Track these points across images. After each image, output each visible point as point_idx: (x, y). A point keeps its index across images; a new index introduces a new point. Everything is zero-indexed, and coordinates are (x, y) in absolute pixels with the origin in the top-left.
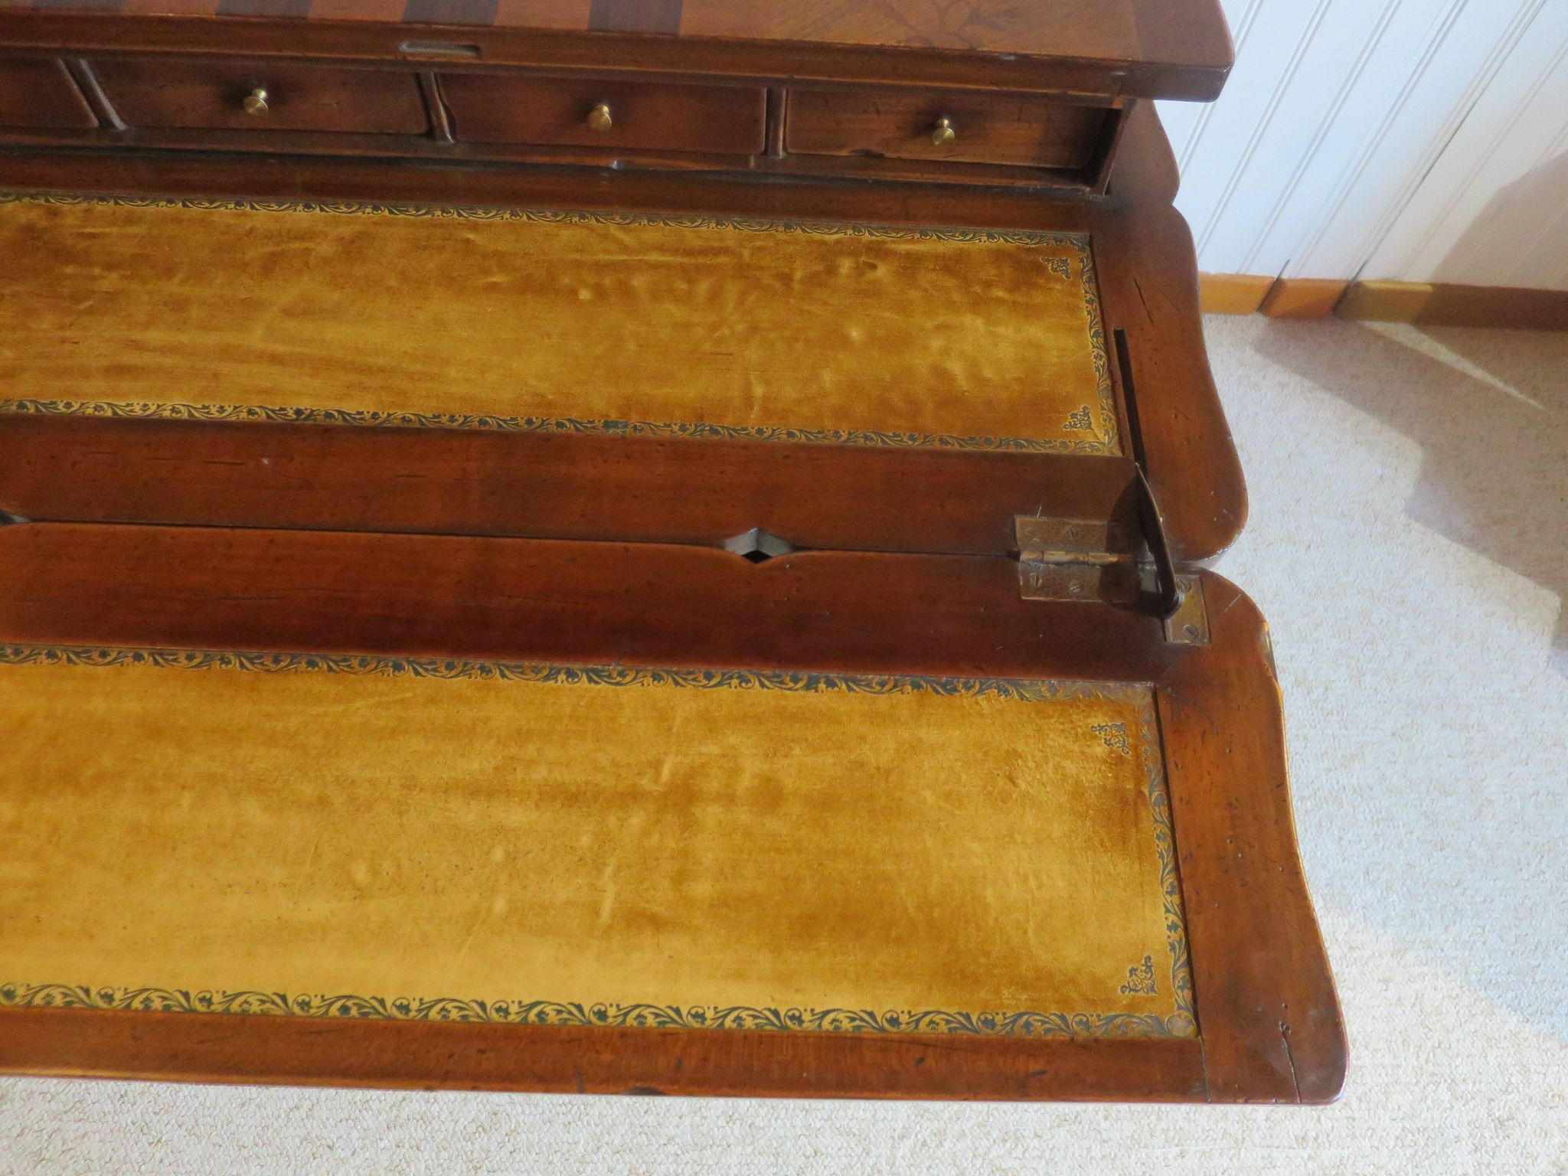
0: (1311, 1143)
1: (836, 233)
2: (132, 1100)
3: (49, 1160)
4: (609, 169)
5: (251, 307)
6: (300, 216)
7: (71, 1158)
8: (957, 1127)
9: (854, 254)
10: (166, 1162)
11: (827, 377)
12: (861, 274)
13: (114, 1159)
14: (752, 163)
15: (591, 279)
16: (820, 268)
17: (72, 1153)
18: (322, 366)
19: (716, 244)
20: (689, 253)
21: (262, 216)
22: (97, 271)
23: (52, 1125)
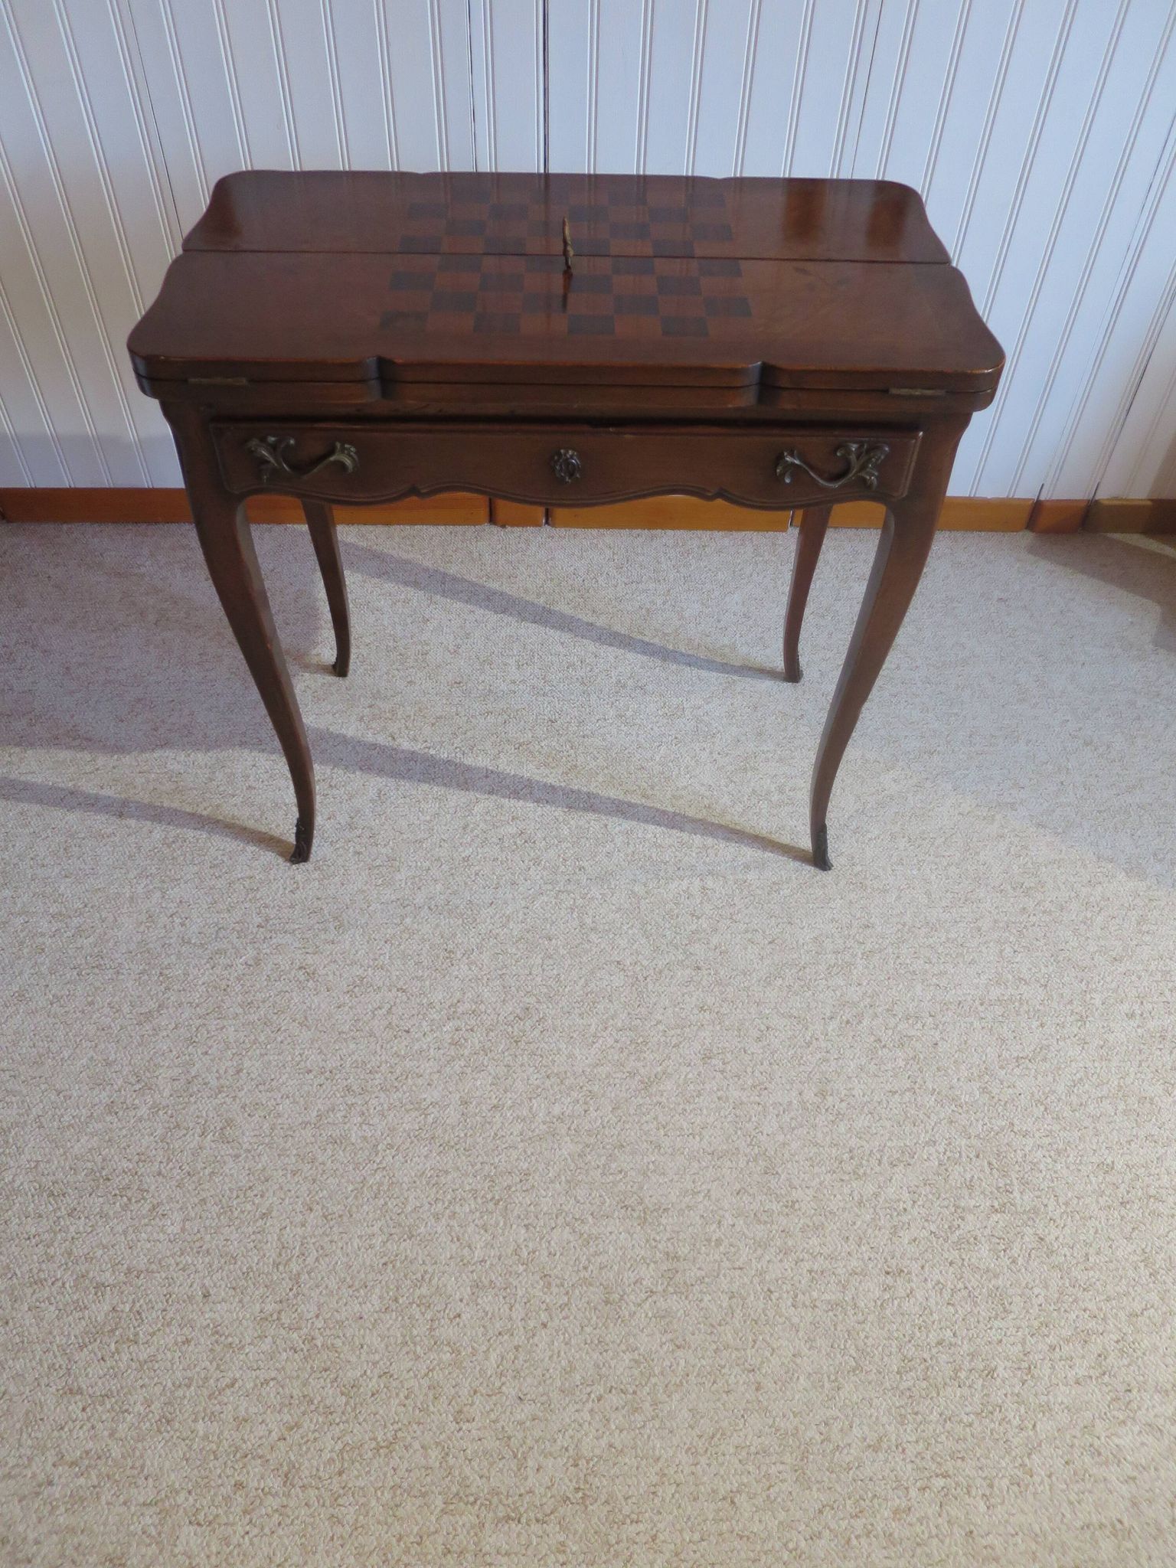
0: (1137, 1017)
8: (871, 1011)
10: (286, 1042)
13: (247, 1041)
17: (215, 1038)
23: (199, 1022)
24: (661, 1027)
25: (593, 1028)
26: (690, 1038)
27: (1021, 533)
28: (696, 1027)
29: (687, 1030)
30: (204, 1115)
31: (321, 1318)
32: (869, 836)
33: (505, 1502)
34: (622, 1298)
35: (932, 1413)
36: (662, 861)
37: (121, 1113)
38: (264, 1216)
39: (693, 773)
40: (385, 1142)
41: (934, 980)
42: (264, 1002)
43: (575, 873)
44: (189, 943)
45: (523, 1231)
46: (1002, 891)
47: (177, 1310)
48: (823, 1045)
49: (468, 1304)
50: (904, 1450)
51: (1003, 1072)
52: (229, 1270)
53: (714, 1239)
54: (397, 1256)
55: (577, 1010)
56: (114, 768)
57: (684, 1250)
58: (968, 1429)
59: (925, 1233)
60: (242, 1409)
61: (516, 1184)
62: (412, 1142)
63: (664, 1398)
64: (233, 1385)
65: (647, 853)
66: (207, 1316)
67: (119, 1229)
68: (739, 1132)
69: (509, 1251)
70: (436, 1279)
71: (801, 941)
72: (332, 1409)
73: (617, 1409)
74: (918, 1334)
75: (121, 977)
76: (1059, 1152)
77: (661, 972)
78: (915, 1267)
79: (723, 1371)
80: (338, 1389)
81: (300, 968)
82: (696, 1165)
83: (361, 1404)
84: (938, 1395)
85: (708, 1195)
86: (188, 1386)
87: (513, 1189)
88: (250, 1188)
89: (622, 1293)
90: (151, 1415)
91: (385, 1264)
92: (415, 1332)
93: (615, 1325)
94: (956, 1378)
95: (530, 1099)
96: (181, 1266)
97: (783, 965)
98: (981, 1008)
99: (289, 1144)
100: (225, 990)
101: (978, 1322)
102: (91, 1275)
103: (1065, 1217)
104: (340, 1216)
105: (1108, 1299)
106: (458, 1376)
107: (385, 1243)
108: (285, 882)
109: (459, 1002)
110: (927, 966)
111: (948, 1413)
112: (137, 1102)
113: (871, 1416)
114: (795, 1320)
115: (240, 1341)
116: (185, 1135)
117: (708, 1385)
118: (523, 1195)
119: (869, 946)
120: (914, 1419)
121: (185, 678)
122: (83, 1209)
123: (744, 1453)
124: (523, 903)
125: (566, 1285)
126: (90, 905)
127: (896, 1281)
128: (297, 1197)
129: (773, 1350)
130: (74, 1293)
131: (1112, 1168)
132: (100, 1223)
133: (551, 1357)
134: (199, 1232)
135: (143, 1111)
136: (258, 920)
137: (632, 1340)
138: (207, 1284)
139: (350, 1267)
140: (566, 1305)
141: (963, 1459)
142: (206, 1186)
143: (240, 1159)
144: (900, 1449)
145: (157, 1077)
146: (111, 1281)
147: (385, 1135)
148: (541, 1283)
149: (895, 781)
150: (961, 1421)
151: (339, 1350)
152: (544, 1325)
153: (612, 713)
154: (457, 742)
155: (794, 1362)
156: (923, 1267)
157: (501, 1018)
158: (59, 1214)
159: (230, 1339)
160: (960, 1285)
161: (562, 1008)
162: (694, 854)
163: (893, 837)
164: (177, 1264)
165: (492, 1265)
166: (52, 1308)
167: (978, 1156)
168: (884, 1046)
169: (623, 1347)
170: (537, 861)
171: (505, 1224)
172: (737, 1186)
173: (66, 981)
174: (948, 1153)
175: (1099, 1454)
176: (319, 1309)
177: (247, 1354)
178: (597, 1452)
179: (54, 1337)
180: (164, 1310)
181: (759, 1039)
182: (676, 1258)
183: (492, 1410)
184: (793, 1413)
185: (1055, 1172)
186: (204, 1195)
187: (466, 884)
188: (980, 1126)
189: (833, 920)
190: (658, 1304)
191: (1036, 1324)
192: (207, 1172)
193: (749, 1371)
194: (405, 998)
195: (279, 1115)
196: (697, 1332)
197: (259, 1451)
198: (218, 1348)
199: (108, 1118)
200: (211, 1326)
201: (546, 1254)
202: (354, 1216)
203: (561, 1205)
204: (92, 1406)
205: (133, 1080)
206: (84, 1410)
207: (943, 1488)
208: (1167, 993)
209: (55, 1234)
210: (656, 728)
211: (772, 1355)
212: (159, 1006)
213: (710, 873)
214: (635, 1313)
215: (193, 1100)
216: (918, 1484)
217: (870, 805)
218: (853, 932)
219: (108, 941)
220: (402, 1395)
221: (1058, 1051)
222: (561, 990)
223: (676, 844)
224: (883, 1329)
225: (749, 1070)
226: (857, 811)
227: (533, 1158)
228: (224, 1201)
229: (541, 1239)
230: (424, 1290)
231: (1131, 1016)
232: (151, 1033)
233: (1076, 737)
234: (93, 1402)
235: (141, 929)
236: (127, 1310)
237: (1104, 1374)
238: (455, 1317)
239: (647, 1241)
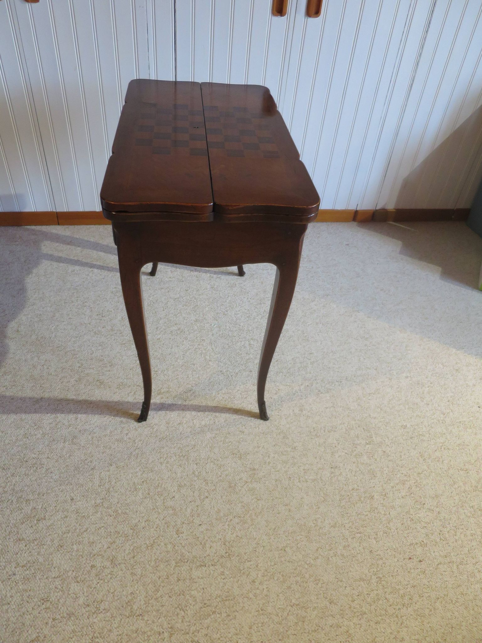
24: (239, 392)
25: (214, 394)
27: (351, 223)
30: (64, 435)
31: (119, 503)
32: (308, 324)
33: (199, 560)
34: (235, 485)
35: (353, 513)
36: (233, 336)
37: (29, 438)
38: (92, 469)
39: (242, 306)
40: (138, 439)
41: (337, 370)
42: (84, 393)
43: (201, 342)
44: (51, 374)
45: (195, 466)
46: (357, 339)
47: (61, 506)
48: (300, 394)
49: (177, 493)
50: (344, 526)
51: (365, 399)
52: (80, 490)
53: (267, 462)
54: (147, 478)
55: (207, 388)
56: (13, 314)
57: (257, 467)
58: (366, 517)
59: (344, 454)
60: (91, 539)
61: (191, 450)
62: (149, 438)
63: (255, 518)
64: (86, 531)
65: (228, 334)
66: (73, 507)
67: (34, 479)
68: (272, 425)
69: (191, 473)
70: (163, 485)
71: (288, 360)
72: (128, 535)
73: (238, 523)
74: (345, 487)
75: (24, 389)
76: (387, 423)
77: (237, 374)
78: (341, 465)
79: (276, 506)
80: (129, 528)
81: (97, 381)
82: (258, 437)
83: (139, 532)
84: (354, 506)
85: (263, 447)
86: (68, 533)
87: (190, 451)
88: (86, 460)
89: (235, 483)
90: (54, 545)
91: (143, 482)
92: (157, 504)
93: (234, 494)
94: (360, 500)
95: (193, 420)
96: (61, 490)
97: (282, 368)
98: (354, 378)
99: (100, 443)
100: (67, 390)
101: (366, 481)
102: (23, 497)
103: (392, 444)
104: (123, 467)
105: (410, 469)
106: (176, 518)
107: (142, 475)
108: (88, 351)
110: (334, 366)
111: (359, 512)
112: (36, 433)
113: (331, 516)
114: (300, 486)
115: (88, 515)
116: (57, 443)
117: (271, 512)
118: (194, 453)
119: (312, 360)
120: (347, 515)
121: (39, 281)
122: (17, 473)
123: (287, 534)
124: (182, 353)
125: (214, 483)
126: (8, 363)
127: (335, 470)
128: (105, 461)
129: (293, 497)
130: (17, 504)
131: (406, 426)
132: (25, 478)
133: (211, 508)
134: (66, 477)
135: (39, 436)
136: (78, 365)
137: (241, 499)
138: (72, 495)
139: (129, 484)
140: (215, 489)
141: (366, 527)
142: (68, 460)
143: (81, 450)
144: (343, 526)
145: (43, 423)
146: (32, 498)
147: (138, 437)
148: (204, 483)
149: (315, 305)
150: (364, 514)
151: (128, 514)
152: (207, 497)
153: (209, 287)
154: (151, 299)
155: (302, 501)
156: (344, 465)
158: (7, 476)
159: (83, 514)
160: (358, 469)
162: (245, 333)
163: (317, 324)
164: (59, 490)
165: (184, 478)
166: (8, 510)
167: (359, 427)
168: (322, 393)
169: (238, 502)
170: (186, 339)
171: (188, 463)
172: (274, 443)
174: (348, 426)
175: (413, 520)
176: (118, 500)
177: (91, 519)
178: (232, 539)
179: (10, 521)
180: (56, 506)
182: (254, 469)
183: (190, 529)
184: (303, 518)
185: (387, 430)
186: (67, 464)
187: (160, 348)
188: (359, 417)
189: (298, 352)
190: (249, 486)
191: (386, 480)
192: (68, 455)
193: (286, 505)
195: (95, 433)
196: (265, 494)
197: (100, 553)
198: (79, 518)
199: (24, 440)
200: (75, 510)
201: (205, 473)
202: (129, 466)
203: (209, 455)
204: (29, 544)
205: (33, 425)
206: (26, 546)
207: (360, 537)
208: (418, 369)
209: (7, 483)
210: (226, 291)
211: (293, 499)
213: (252, 339)
214: (241, 490)
215: (59, 430)
216: (351, 537)
217: (307, 314)
218: (306, 356)
219: (17, 376)
220: (155, 527)
221: (383, 390)
222: (200, 382)
223: (238, 330)
224: (332, 487)
225: (274, 404)
226: (303, 316)
227: (196, 440)
228: (76, 465)
229: (202, 468)
230: (159, 490)
231: (407, 377)
233: (377, 288)
234: (29, 543)
235: (31, 371)
236: (40, 508)
237: (411, 494)
238: (172, 498)
239: (243, 465)
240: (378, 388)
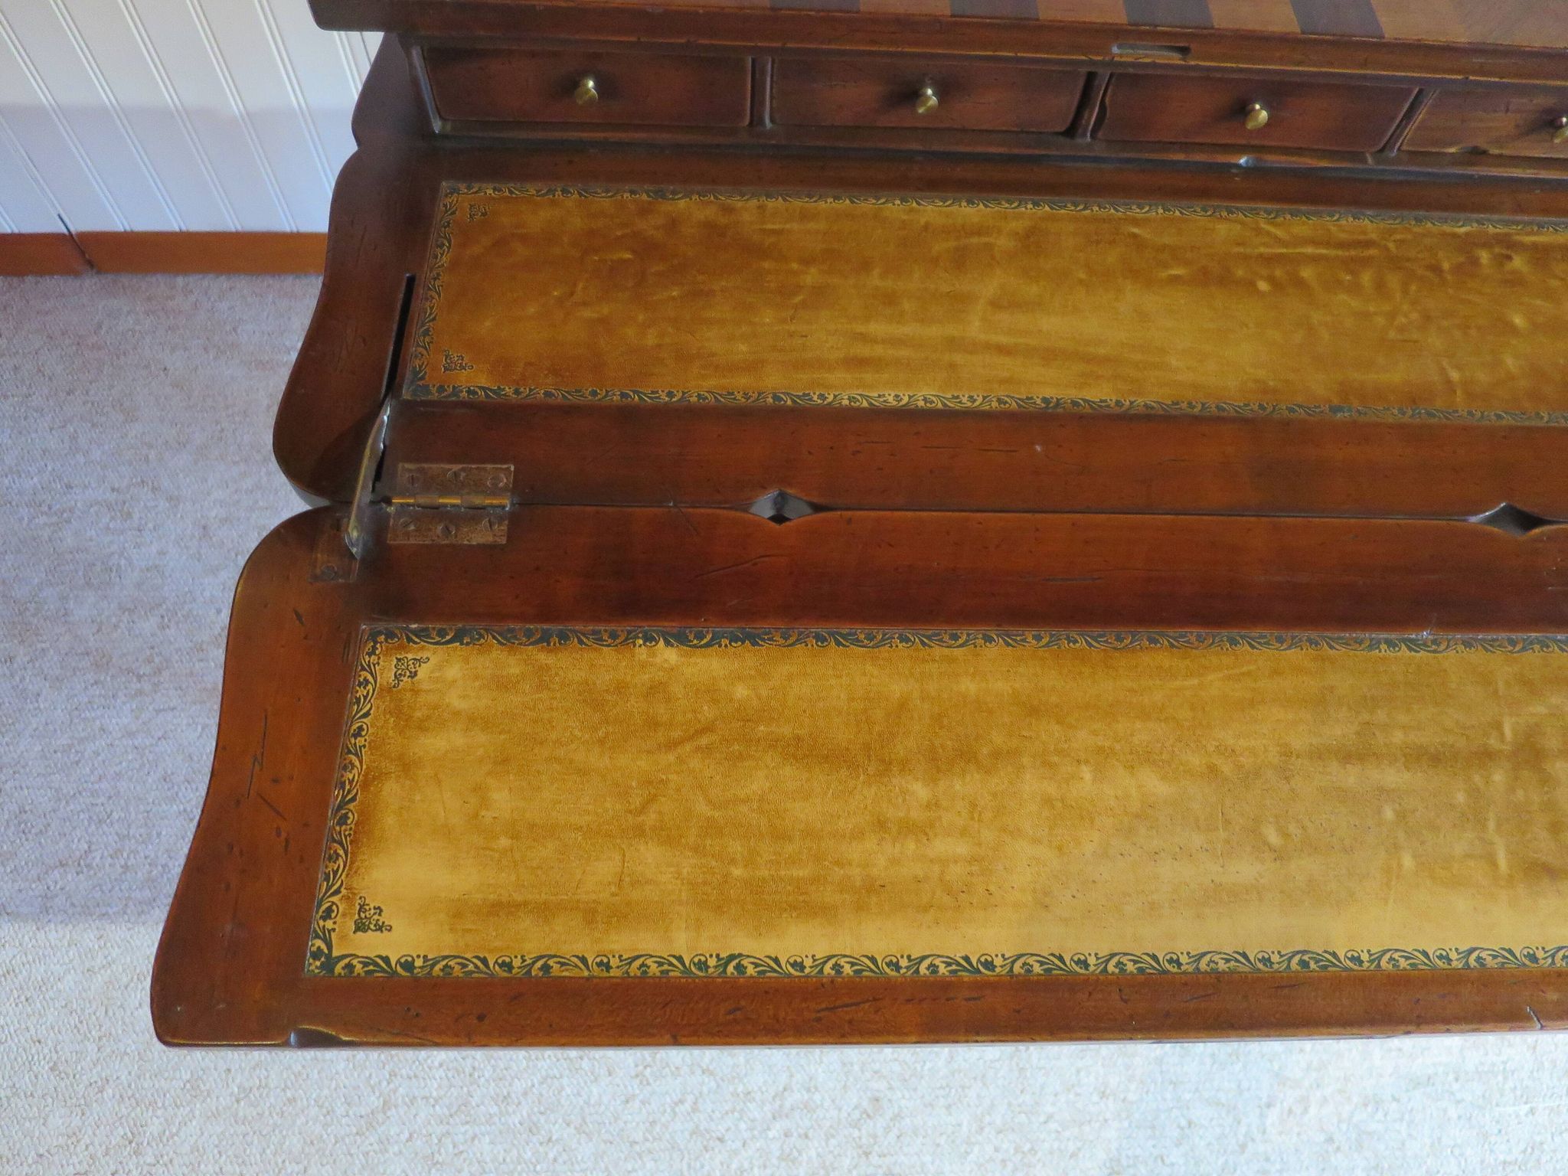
1: (1462, 226)
2: (516, 1101)
3: (441, 1164)
4: (1238, 166)
5: (959, 302)
6: (969, 212)
7: (465, 1160)
9: (1487, 245)
10: (560, 1160)
11: (1510, 362)
12: (1501, 265)
13: (508, 1160)
14: (1370, 160)
15: (1264, 272)
16: (1462, 259)
17: (465, 1155)
18: (1049, 355)
19: (1361, 237)
20: (1341, 245)
21: (932, 211)
22: (795, 266)
23: (441, 1129)
24: (1053, 1126)
25: (965, 1129)
26: (1092, 1142)
28: (1098, 1124)
29: (1087, 1128)
42: (525, 1094)
55: (942, 1101)
98: (1456, 1086)
109: (785, 1089)
157: (844, 1114)
161: (923, 1097)
173: (253, 1063)
181: (1178, 1144)
194: (713, 1084)
212: (385, 1102)
221: (1554, 1151)
222: (919, 1068)
232: (376, 1147)
240: (1538, 1139)
